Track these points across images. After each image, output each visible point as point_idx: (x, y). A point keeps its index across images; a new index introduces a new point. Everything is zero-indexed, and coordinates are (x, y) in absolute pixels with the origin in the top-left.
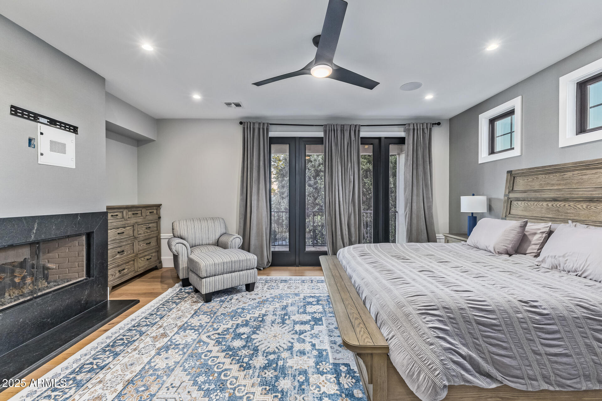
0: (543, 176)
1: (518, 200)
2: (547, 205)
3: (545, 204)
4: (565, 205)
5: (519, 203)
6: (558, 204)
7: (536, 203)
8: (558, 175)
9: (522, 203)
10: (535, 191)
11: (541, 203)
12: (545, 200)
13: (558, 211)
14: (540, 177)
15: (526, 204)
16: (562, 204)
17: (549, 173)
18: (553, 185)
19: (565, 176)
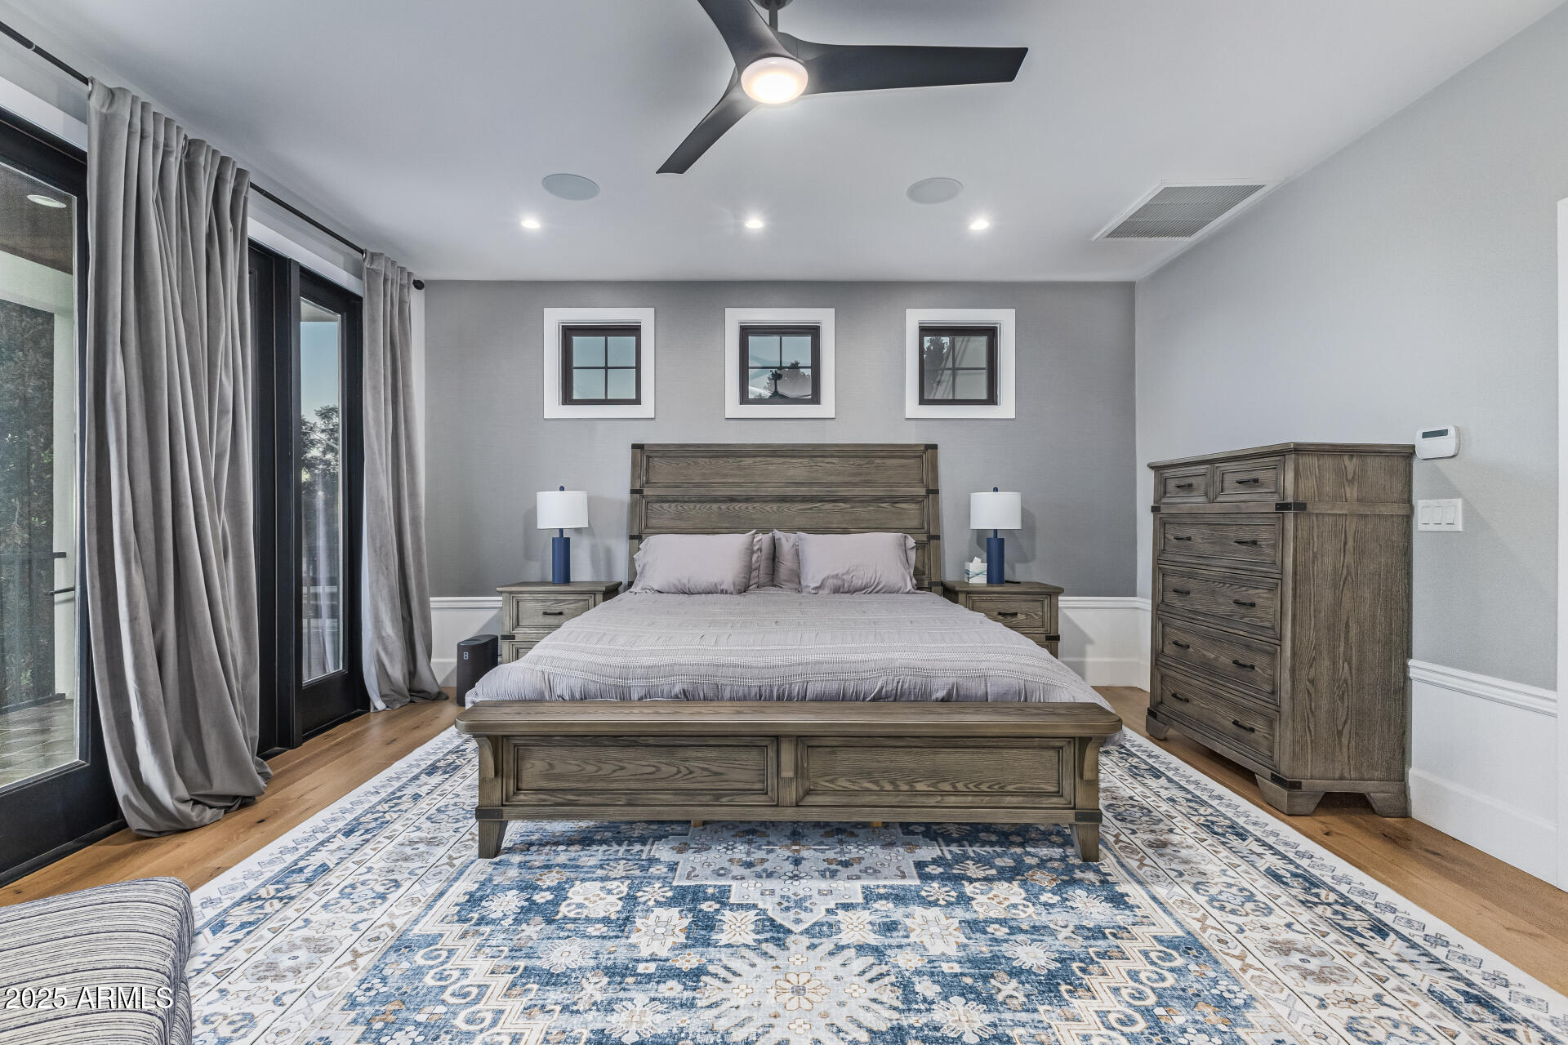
0: (707, 460)
1: (662, 500)
2: (720, 508)
3: (715, 506)
4: (747, 508)
5: (665, 505)
6: (737, 506)
7: (698, 506)
8: (731, 460)
9: (670, 507)
10: (697, 485)
11: (709, 506)
12: (716, 500)
13: (739, 517)
14: (700, 460)
15: (680, 508)
16: (743, 505)
17: (718, 457)
18: (725, 476)
19: (742, 464)
